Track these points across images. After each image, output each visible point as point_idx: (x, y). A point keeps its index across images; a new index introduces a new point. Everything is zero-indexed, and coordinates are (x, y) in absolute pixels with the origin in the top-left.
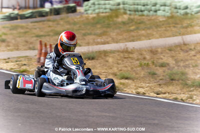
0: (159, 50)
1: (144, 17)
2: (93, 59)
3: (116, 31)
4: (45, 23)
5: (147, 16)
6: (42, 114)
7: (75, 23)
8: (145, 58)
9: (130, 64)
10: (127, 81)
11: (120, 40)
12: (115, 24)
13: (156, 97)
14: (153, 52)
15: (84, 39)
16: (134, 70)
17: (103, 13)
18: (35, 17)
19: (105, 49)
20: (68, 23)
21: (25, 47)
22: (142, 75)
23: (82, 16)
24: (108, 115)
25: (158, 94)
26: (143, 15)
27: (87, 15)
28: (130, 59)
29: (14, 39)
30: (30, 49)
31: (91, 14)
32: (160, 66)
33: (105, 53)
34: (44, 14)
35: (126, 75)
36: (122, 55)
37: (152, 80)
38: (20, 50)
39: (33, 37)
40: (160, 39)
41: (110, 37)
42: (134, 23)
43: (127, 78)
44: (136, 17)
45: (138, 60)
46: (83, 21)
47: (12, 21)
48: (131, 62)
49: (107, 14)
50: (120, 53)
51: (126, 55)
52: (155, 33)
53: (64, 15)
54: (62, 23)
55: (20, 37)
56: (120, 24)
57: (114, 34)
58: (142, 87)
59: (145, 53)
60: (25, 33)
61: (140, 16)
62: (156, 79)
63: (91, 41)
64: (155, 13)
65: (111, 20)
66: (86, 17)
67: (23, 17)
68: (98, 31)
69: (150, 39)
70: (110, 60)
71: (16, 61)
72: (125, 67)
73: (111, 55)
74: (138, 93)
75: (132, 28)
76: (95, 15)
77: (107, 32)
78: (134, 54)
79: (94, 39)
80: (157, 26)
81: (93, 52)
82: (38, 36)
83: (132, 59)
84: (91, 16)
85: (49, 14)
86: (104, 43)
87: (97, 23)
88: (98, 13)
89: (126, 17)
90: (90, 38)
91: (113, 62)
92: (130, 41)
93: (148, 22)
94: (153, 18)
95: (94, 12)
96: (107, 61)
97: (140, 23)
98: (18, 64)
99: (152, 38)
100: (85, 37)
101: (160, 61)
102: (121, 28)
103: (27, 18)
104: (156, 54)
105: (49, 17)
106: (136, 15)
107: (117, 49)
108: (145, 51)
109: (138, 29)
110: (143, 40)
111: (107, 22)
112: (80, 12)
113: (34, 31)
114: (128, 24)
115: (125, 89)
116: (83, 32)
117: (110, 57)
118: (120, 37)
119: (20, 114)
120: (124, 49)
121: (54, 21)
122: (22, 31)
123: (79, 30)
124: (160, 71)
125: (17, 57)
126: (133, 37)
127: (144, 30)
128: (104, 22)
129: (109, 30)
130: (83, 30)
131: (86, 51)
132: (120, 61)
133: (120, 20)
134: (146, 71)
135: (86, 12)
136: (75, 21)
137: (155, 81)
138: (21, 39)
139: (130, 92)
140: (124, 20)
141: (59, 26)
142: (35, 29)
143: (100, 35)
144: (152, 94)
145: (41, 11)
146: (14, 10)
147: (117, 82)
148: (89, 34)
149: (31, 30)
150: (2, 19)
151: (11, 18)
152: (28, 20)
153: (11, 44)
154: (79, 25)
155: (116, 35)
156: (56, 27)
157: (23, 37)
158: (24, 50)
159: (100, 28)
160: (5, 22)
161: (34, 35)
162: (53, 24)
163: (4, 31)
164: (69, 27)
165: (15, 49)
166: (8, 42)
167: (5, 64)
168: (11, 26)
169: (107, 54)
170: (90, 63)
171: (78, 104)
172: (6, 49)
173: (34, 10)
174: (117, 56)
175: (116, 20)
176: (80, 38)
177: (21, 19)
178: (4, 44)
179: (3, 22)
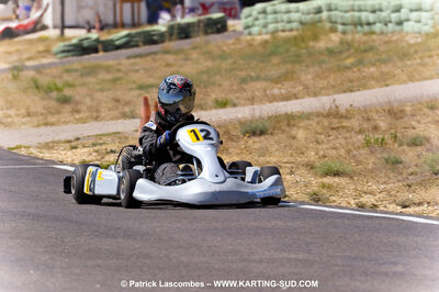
0: (408, 109)
1: (375, 37)
2: (262, 133)
3: (311, 70)
4: (158, 57)
5: (382, 33)
6: (147, 261)
7: (223, 56)
8: (376, 128)
9: (343, 141)
10: (337, 179)
11: (322, 88)
12: (310, 55)
13: (401, 214)
14: (395, 113)
15: (244, 90)
16: (354, 156)
17: (284, 31)
18: (137, 46)
19: (289, 112)
20: (210, 55)
21: (114, 113)
22: (370, 167)
23: (238, 40)
24: (293, 256)
25: (405, 207)
26: (372, 33)
27: (249, 38)
28: (343, 132)
29: (90, 95)
30: (124, 116)
31: (260, 34)
32: (409, 145)
33: (290, 120)
34: (155, 38)
35: (336, 166)
36: (326, 122)
37: (391, 175)
38: (103, 119)
39: (131, 89)
40: (410, 84)
41: (301, 83)
42: (352, 51)
43: (337, 174)
44: (358, 36)
45: (360, 132)
46: (241, 50)
47: (86, 57)
48: (346, 138)
49: (295, 33)
50: (321, 118)
51: (335, 123)
52: (398, 71)
53: (199, 40)
54: (194, 55)
55: (102, 90)
56: (321, 53)
57: (309, 77)
58: (372, 193)
59: (376, 117)
60: (115, 80)
61: (365, 34)
62: (401, 174)
63: (258, 94)
64: (398, 28)
65: (303, 45)
66: (247, 41)
67: (109, 47)
68: (273, 72)
69: (387, 85)
70: (301, 134)
71: (94, 145)
72: (333, 149)
73: (302, 124)
74: (361, 207)
75: (349, 61)
76: (267, 37)
77: (293, 72)
78: (353, 120)
79: (265, 91)
80: (404, 56)
81: (261, 118)
82: (141, 87)
83: (349, 131)
84: (259, 38)
85: (167, 37)
86: (287, 98)
87: (273, 53)
88: (274, 32)
89: (335, 38)
90: (256, 88)
91: (306, 138)
92: (345, 92)
93: (381, 49)
94: (394, 38)
95: (264, 30)
96: (294, 138)
97: (365, 51)
98: (96, 151)
99: (393, 84)
100: (245, 86)
101: (411, 133)
102: (324, 62)
103: (119, 47)
104: (402, 118)
105: (168, 45)
106: (357, 32)
107: (315, 110)
108: (377, 112)
109: (360, 62)
110: (373, 88)
111: (293, 49)
112: (234, 31)
113: (134, 77)
114: (340, 52)
115: (333, 198)
116: (243, 74)
117: (299, 128)
118: (323, 83)
119: (100, 262)
120: (330, 109)
121: (177, 52)
122: (109, 77)
123: (232, 70)
124: (409, 155)
125: (97, 136)
126: (351, 81)
127: (373, 65)
128: (287, 51)
129: (297, 66)
130: (241, 70)
131: (247, 116)
132: (323, 136)
133: (322, 44)
134: (379, 156)
135: (246, 31)
136: (224, 51)
137: (400, 178)
138: (105, 94)
139: (344, 204)
140: (330, 45)
141: (189, 62)
142: (137, 71)
143: (277, 81)
144: (392, 207)
145: (148, 32)
146: (89, 31)
147: (315, 182)
148: (253, 79)
149: (126, 73)
150: (63, 52)
151: (82, 49)
152: (119, 52)
153: (83, 108)
154: (232, 60)
155: (313, 79)
156: (181, 66)
157: (110, 90)
158: (112, 119)
159: (279, 64)
160: (71, 59)
161: (134, 86)
162: (175, 60)
163: (67, 78)
164: (209, 64)
165: (91, 116)
166: (77, 103)
167: (69, 153)
168: (84, 68)
169: (292, 122)
170: (256, 143)
171: (229, 234)
172: (72, 119)
173: (134, 31)
174: (314, 125)
175: (313, 47)
176: (235, 88)
177: (105, 50)
178: (68, 108)
179: (66, 59)
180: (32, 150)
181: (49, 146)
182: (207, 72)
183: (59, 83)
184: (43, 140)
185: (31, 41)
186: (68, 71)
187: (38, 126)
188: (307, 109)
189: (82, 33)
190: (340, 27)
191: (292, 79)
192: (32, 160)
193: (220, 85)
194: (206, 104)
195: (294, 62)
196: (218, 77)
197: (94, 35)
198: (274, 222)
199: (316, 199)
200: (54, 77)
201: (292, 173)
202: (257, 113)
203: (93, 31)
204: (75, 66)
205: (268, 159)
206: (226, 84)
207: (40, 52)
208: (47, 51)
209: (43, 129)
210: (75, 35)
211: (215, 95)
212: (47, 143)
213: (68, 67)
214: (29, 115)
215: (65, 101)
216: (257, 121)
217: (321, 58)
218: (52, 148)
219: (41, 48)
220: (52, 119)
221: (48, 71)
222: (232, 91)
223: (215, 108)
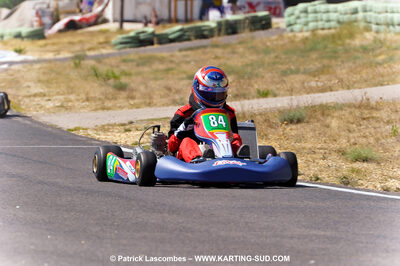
2: (299, 121)
3: (346, 65)
4: (208, 50)
6: (189, 234)
7: (267, 51)
9: (373, 131)
10: (365, 165)
11: (355, 82)
12: (347, 51)
15: (284, 82)
16: (382, 144)
17: (323, 29)
18: (189, 40)
19: (324, 102)
20: (255, 50)
21: (165, 100)
22: (396, 154)
23: (281, 36)
24: (322, 233)
27: (290, 34)
28: (373, 122)
29: (144, 83)
30: (175, 102)
31: (301, 31)
33: (325, 110)
34: (206, 33)
35: (364, 153)
36: (357, 113)
38: (155, 105)
39: (182, 79)
41: (336, 77)
42: (384, 49)
43: (365, 160)
44: (390, 35)
45: (388, 123)
46: (283, 45)
47: (142, 48)
49: (333, 31)
50: (353, 109)
51: (366, 113)
53: (245, 35)
54: (241, 49)
55: (156, 79)
56: (356, 50)
57: (344, 71)
58: (397, 178)
60: (168, 70)
61: (397, 34)
63: (297, 86)
65: (339, 42)
66: (289, 38)
67: (164, 40)
68: (311, 66)
70: (334, 123)
71: (146, 128)
72: (363, 137)
73: (336, 114)
74: (386, 190)
75: (381, 58)
76: (307, 34)
77: (329, 67)
78: (382, 112)
79: (303, 83)
81: (298, 107)
83: (378, 121)
84: (300, 35)
85: (216, 33)
86: (323, 90)
87: (312, 49)
88: (314, 31)
89: (369, 36)
90: (295, 80)
91: (339, 127)
92: (376, 85)
95: (305, 28)
96: (328, 126)
100: (285, 79)
102: (356, 58)
103: (172, 41)
105: (216, 39)
106: (390, 32)
107: (347, 101)
109: (391, 59)
111: (331, 46)
112: (278, 28)
114: (373, 50)
116: (284, 67)
117: (333, 117)
118: (357, 77)
120: (362, 101)
121: (225, 46)
122: (161, 67)
123: (274, 63)
125: (148, 120)
126: (382, 76)
128: (325, 47)
129: (333, 62)
130: (282, 64)
131: (286, 105)
132: (354, 126)
133: (357, 42)
135: (289, 29)
136: (268, 47)
138: (158, 83)
139: (371, 188)
140: (365, 43)
141: (235, 55)
142: (188, 62)
143: (315, 74)
145: (200, 27)
146: (146, 25)
147: (345, 167)
148: (293, 72)
149: (179, 64)
150: (121, 43)
151: (139, 42)
152: (173, 45)
153: (138, 95)
154: (276, 54)
155: (347, 73)
156: (228, 59)
157: (162, 79)
158: (163, 105)
159: (317, 59)
160: (128, 50)
161: (184, 76)
162: (223, 53)
163: (124, 67)
164: (254, 57)
165: (145, 103)
166: (132, 90)
167: (123, 135)
168: (140, 58)
169: (326, 112)
170: (293, 130)
171: (264, 212)
172: (127, 104)
173: (186, 26)
174: (347, 115)
175: (349, 44)
176: (276, 80)
177: (160, 43)
178: (124, 94)
179: (123, 51)
180: (90, 132)
181: (105, 129)
182: (252, 65)
183: (117, 72)
184: (100, 123)
185: (92, 33)
186: (124, 61)
187: (96, 110)
188: (341, 101)
189: (139, 27)
190: (374, 27)
191: (328, 73)
192: (89, 140)
193: (263, 77)
194: (250, 93)
195: (331, 58)
196: (261, 70)
197: (150, 29)
198: (306, 202)
199: (346, 182)
200: (112, 66)
201: (324, 158)
202: (295, 103)
203: (150, 25)
204: (132, 57)
205: (303, 145)
206: (268, 76)
207: (100, 43)
208: (107, 43)
209: (100, 113)
210: (133, 29)
211: (258, 85)
212: (103, 126)
213: (125, 57)
214: (88, 100)
215: (121, 88)
216: (295, 110)
217: (356, 54)
218: (108, 130)
219: (102, 39)
220: (108, 104)
221: (107, 61)
222: (273, 82)
223: (258, 98)
